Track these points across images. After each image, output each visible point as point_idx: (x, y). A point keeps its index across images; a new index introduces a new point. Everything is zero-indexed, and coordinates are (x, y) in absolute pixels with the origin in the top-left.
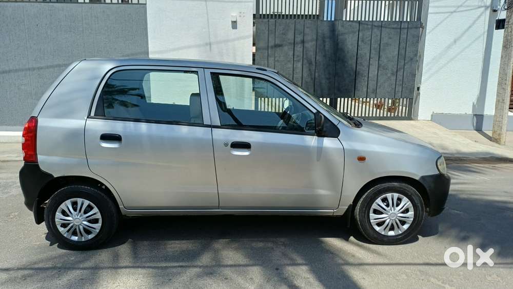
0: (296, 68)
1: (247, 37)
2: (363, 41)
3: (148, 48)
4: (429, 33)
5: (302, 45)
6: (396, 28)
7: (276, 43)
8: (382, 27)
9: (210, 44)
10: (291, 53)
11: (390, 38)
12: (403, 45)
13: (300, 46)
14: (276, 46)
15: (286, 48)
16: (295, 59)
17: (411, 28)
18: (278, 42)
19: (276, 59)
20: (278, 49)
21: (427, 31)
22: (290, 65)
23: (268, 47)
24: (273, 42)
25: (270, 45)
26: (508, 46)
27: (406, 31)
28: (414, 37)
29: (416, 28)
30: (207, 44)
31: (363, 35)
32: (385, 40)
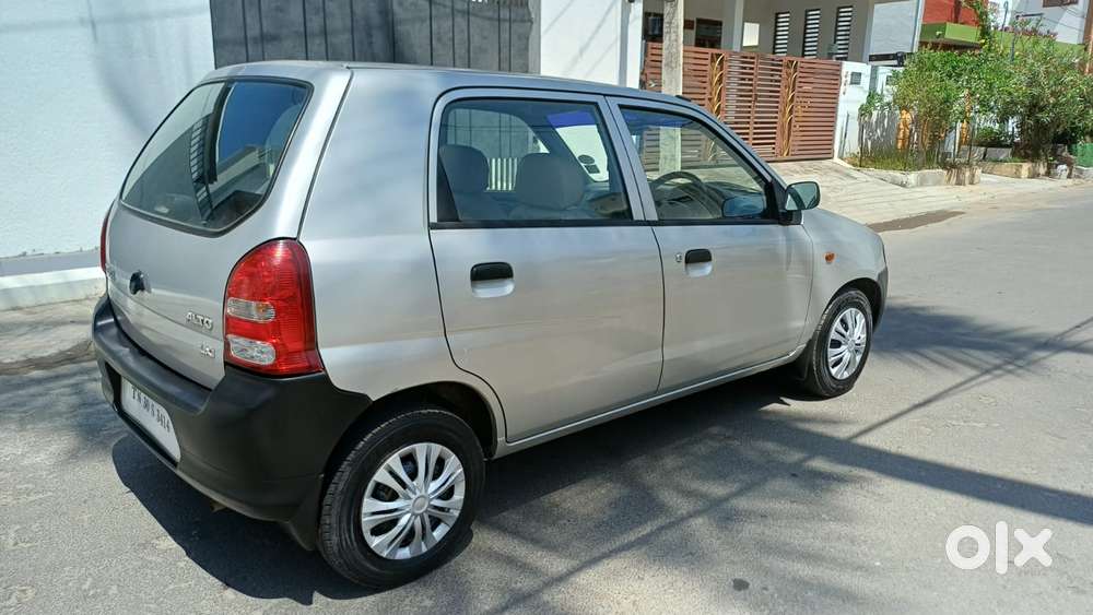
1: (196, 10)
2: (439, 40)
4: (547, 31)
5: (323, 38)
6: (490, 19)
7: (265, 30)
8: (468, 13)
9: (93, 22)
11: (485, 38)
12: (505, 51)
13: (318, 40)
14: (265, 38)
15: (288, 44)
17: (515, 21)
18: (267, 28)
20: (270, 45)
21: (543, 29)
23: (246, 39)
24: (257, 27)
25: (250, 34)
26: (674, 65)
27: (507, 25)
28: (519, 38)
29: (523, 21)
30: (83, 22)
31: (439, 28)
32: (476, 40)
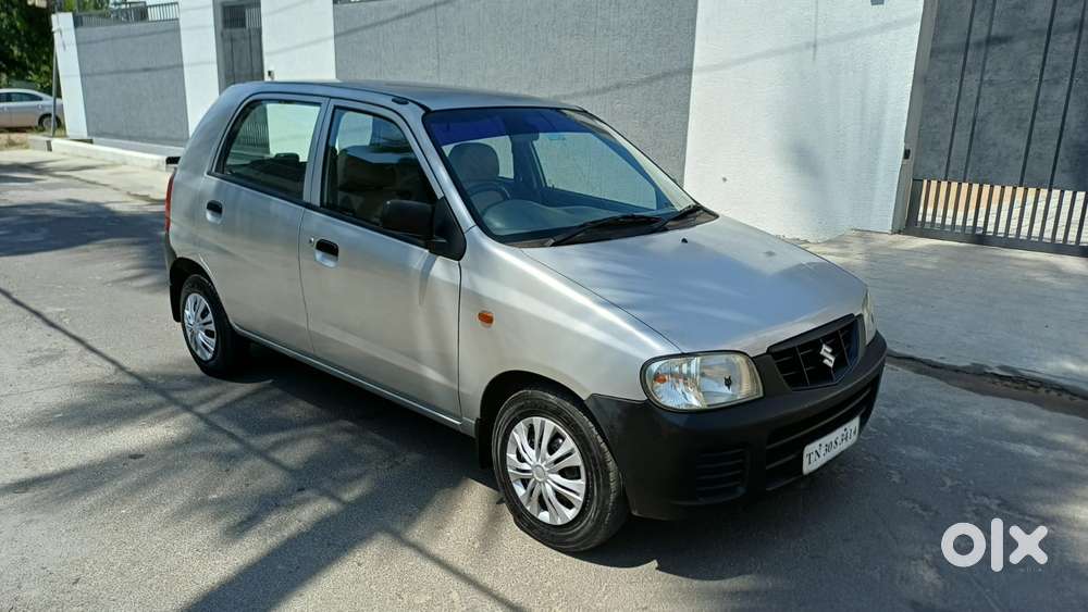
0: (1044, 102)
1: (908, 22)
3: (692, 62)
5: (1076, 35)
7: (993, 33)
9: (815, 46)
10: (1036, 60)
13: (1066, 38)
14: (991, 41)
15: (1020, 46)
16: (1045, 77)
18: (997, 30)
19: (986, 78)
20: (995, 50)
22: (1027, 95)
23: (968, 44)
24: (985, 30)
25: (974, 38)
30: (808, 45)
